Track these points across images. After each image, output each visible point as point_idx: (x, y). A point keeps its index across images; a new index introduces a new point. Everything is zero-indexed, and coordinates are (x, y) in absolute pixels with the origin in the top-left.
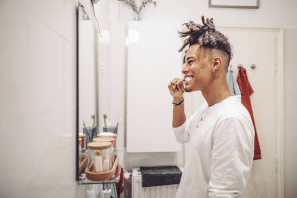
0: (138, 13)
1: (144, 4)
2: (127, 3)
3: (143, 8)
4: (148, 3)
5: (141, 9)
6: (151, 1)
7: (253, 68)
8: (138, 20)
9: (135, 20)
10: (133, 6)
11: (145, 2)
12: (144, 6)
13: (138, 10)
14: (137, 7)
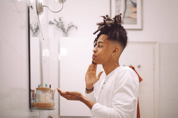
0: (66, 33)
1: (69, 28)
2: (59, 27)
3: (69, 30)
4: (72, 27)
5: (68, 30)
6: (74, 26)
7: (139, 67)
8: (66, 36)
9: (64, 36)
10: (63, 29)
11: (70, 26)
12: (70, 29)
13: (66, 31)
14: (65, 29)
